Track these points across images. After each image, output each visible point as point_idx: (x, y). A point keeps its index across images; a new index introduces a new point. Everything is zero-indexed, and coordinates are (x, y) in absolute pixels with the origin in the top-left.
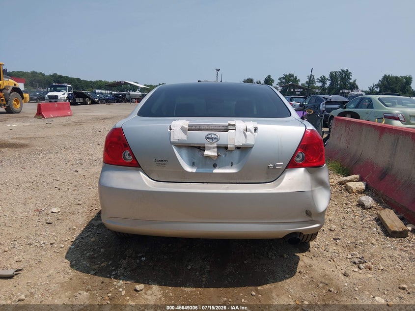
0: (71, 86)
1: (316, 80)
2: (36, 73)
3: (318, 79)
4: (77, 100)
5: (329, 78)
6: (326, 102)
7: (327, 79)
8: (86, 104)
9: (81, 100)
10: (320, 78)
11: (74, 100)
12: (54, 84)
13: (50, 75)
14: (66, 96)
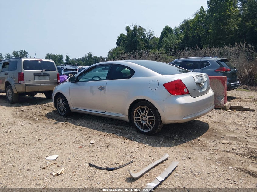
1: (4, 57)
3: (5, 56)
5: (13, 55)
6: (65, 70)
7: (12, 56)
10: (6, 56)
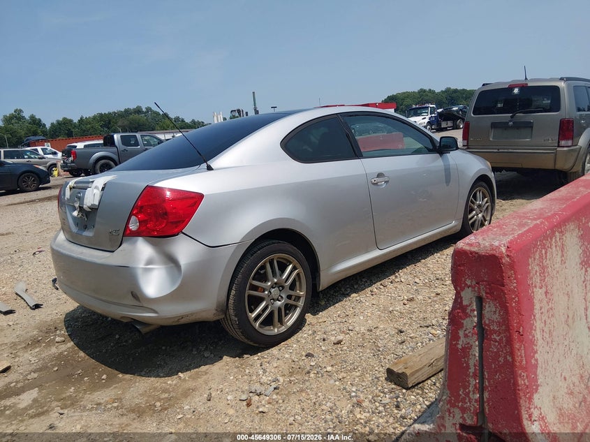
0: (434, 106)
2: (425, 91)
4: (444, 125)
8: (457, 129)
9: (450, 124)
11: (439, 125)
12: (414, 106)
13: (442, 91)
14: (427, 120)
